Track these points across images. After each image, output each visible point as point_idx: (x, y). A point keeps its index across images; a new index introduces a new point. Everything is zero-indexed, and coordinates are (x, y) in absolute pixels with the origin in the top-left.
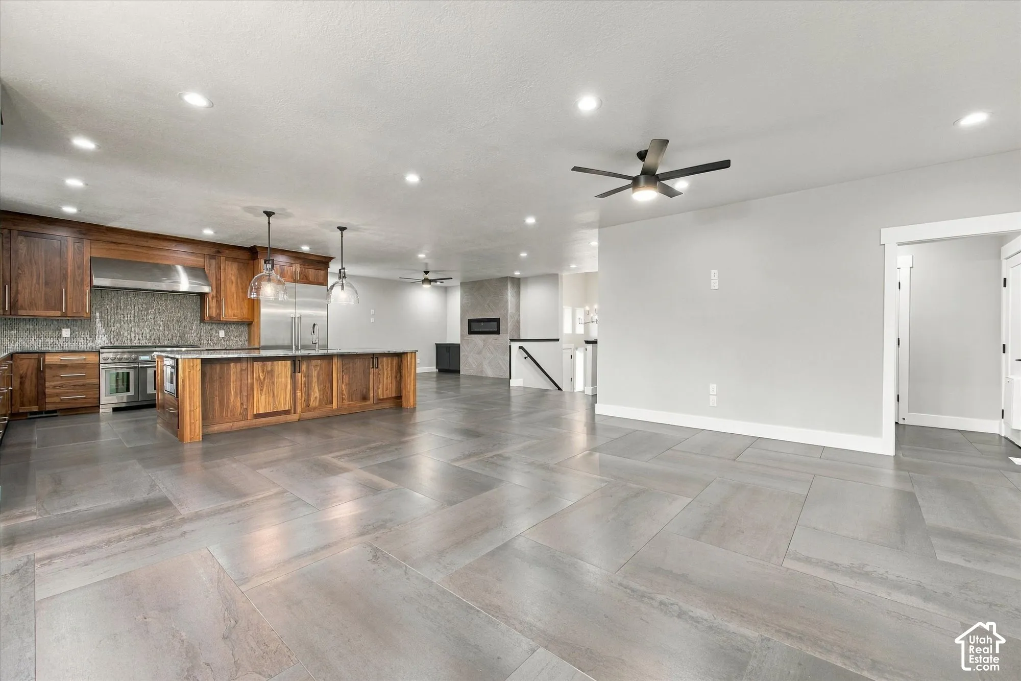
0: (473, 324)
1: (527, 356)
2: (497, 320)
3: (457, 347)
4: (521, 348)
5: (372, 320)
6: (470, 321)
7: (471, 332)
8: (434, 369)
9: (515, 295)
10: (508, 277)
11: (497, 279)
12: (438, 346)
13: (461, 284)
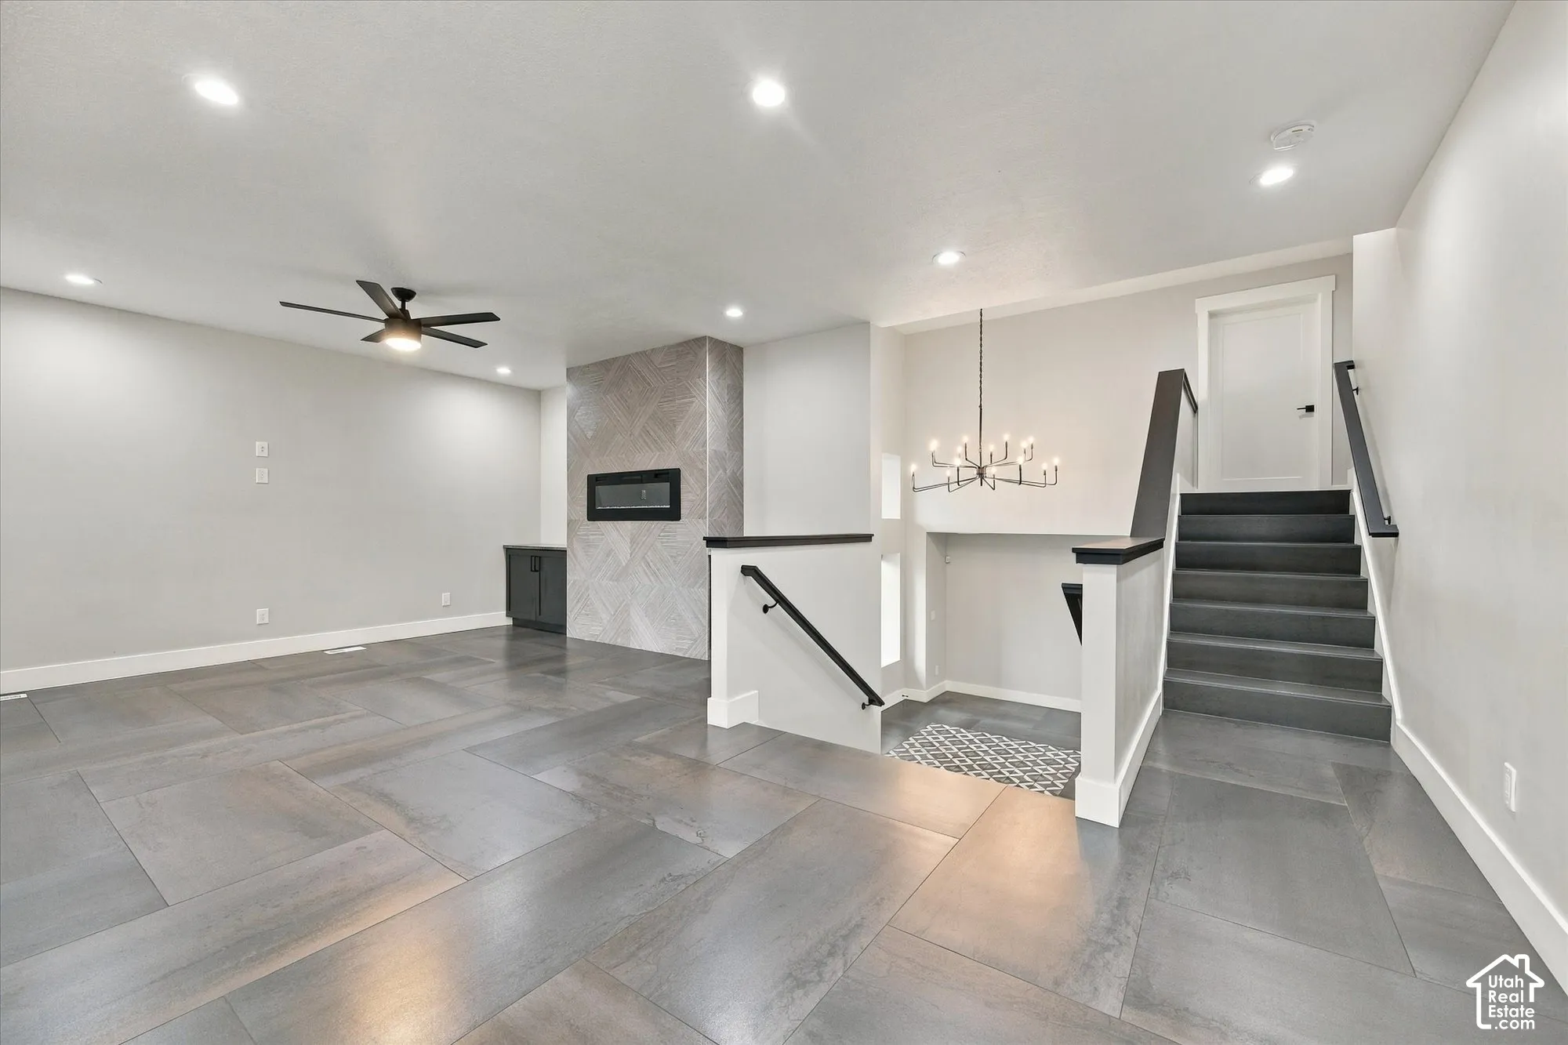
0: (601, 490)
1: (771, 601)
2: (671, 477)
3: (558, 556)
4: (749, 571)
6: (594, 481)
7: (594, 514)
8: (500, 618)
9: (726, 398)
10: (704, 338)
11: (670, 347)
12: (514, 555)
13: (570, 373)
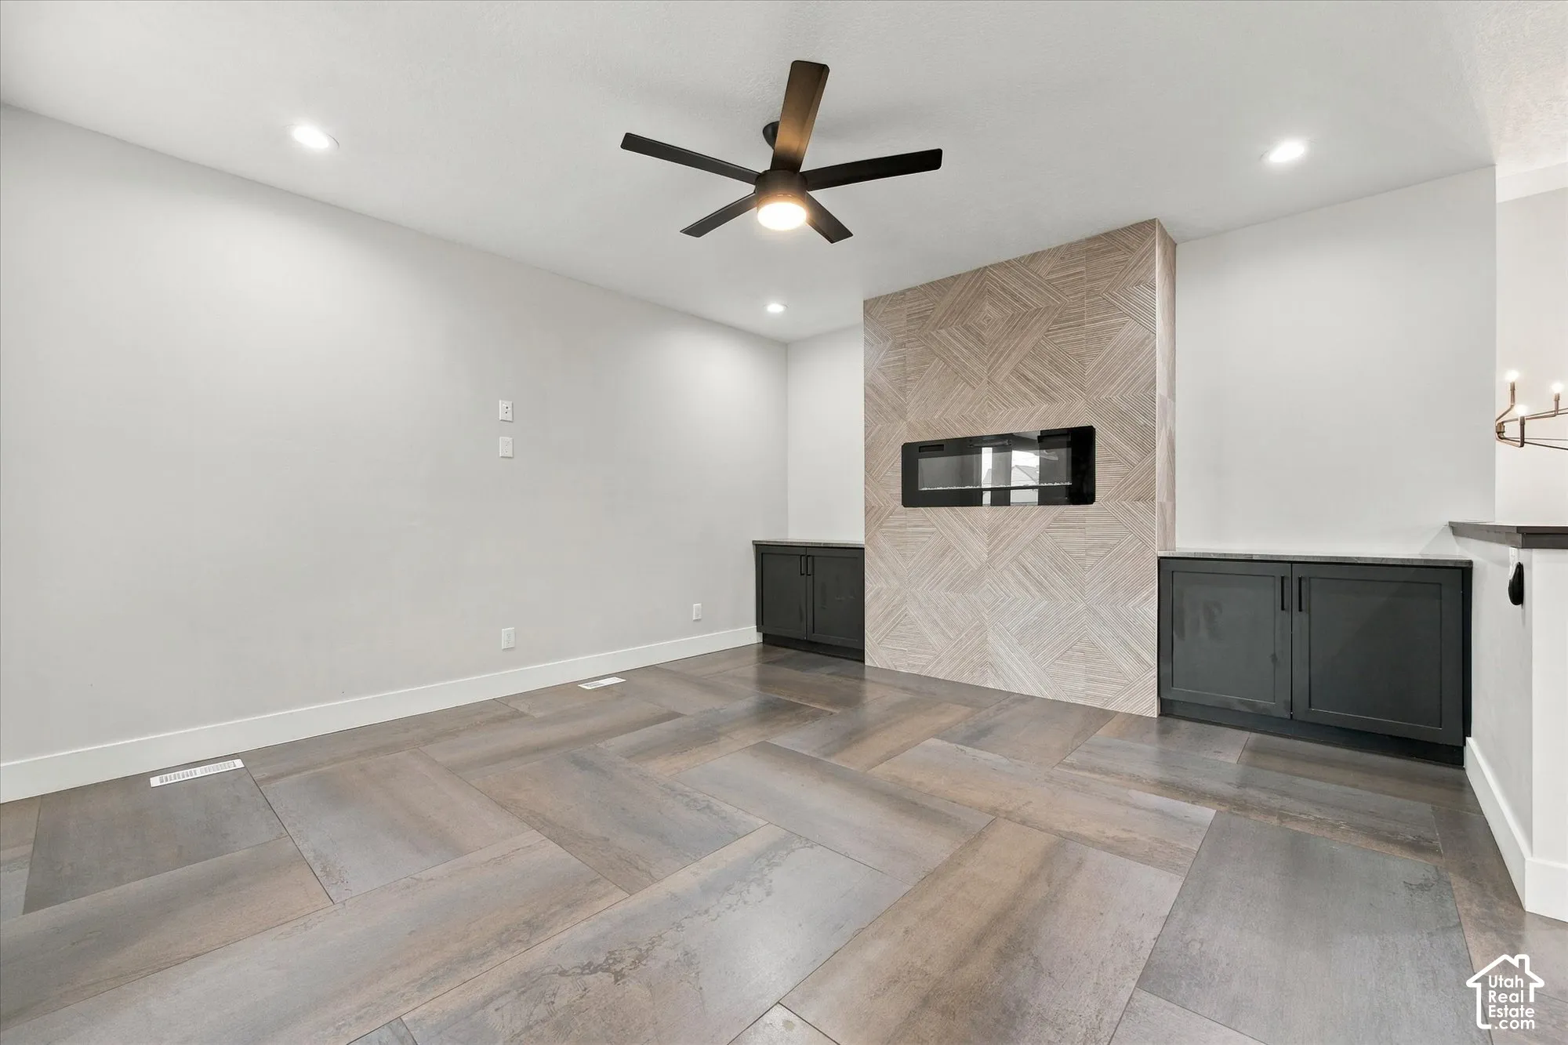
0: (923, 464)
3: (852, 557)
5: (505, 446)
6: (913, 453)
7: (913, 496)
8: (750, 635)
12: (766, 553)
13: (869, 306)
